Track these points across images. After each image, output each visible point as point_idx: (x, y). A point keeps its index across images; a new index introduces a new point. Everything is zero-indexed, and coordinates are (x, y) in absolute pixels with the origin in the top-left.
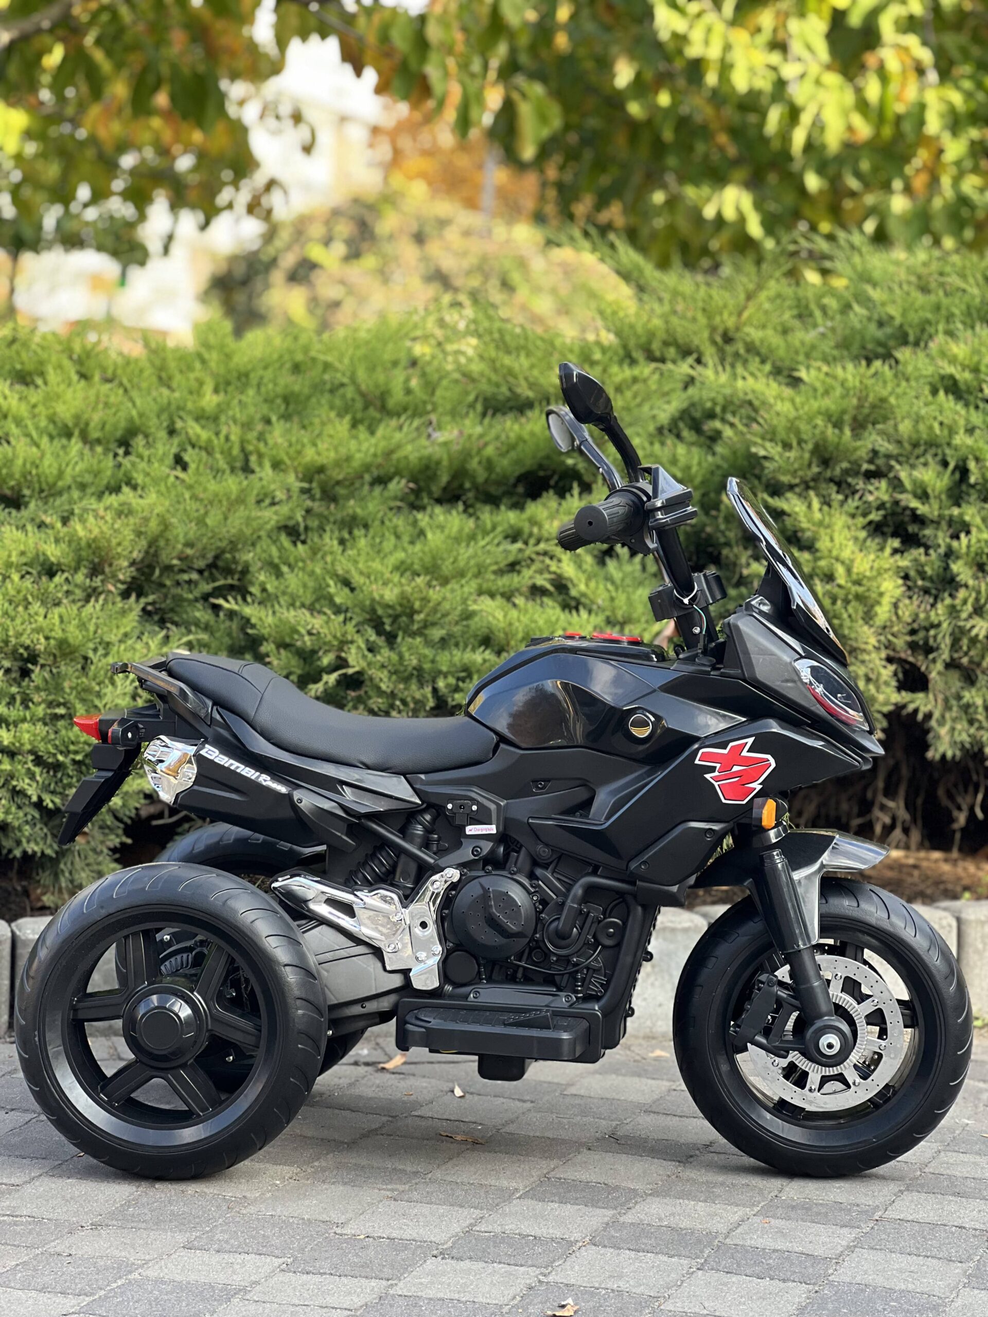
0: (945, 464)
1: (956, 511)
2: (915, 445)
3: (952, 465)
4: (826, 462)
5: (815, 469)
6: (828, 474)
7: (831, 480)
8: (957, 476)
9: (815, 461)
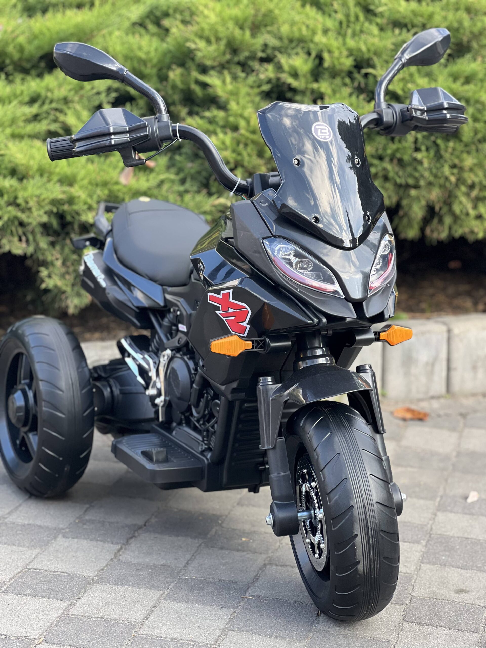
0: (309, 54)
1: (315, 86)
2: (291, 41)
3: (314, 54)
4: (235, 51)
5: (228, 57)
6: (236, 59)
7: (239, 63)
8: (317, 61)
9: (228, 51)
